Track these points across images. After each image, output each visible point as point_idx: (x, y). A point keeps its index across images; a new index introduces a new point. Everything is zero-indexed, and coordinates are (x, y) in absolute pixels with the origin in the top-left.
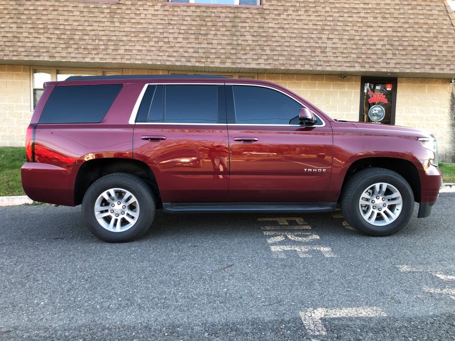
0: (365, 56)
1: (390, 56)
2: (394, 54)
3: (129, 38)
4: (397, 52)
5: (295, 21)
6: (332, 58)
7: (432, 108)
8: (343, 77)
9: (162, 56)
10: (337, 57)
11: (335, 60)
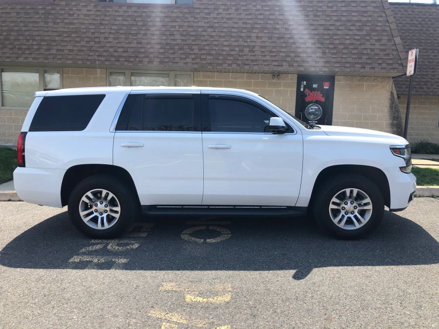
0: (293, 55)
2: (324, 53)
3: (62, 38)
5: (225, 20)
6: (260, 56)
7: (371, 107)
8: (276, 76)
9: (92, 55)
10: (265, 56)
11: (263, 59)
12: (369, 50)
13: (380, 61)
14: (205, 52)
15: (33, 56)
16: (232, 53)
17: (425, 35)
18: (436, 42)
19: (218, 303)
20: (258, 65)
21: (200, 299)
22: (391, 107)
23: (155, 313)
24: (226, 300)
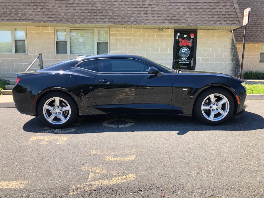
0: (172, 16)
1: (188, 16)
2: (191, 14)
3: (25, 6)
4: (193, 13)
6: (151, 17)
7: (219, 49)
8: (161, 29)
9: (44, 17)
10: (154, 16)
11: (153, 18)
12: (219, 12)
13: (226, 19)
14: (116, 15)
15: (7, 18)
16: (133, 15)
17: (251, 6)
18: (258, 10)
19: (127, 161)
20: (150, 22)
21: (114, 159)
22: (232, 49)
23: (85, 168)
24: (132, 159)
